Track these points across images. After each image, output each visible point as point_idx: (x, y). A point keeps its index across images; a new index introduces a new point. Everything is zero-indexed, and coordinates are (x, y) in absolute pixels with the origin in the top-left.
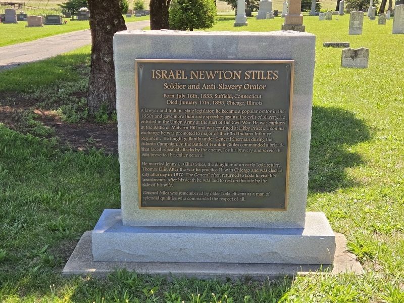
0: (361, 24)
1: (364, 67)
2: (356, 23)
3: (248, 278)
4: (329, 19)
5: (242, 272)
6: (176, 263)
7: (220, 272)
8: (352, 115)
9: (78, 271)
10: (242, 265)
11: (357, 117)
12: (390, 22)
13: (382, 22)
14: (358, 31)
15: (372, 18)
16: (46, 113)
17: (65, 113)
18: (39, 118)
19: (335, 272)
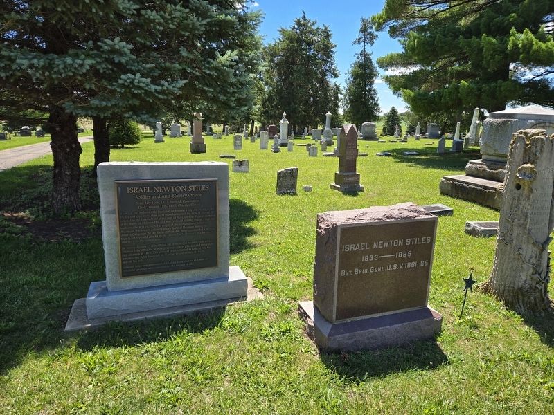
0: (241, 142)
1: (247, 172)
2: (238, 142)
3: (198, 313)
4: (220, 138)
5: (194, 309)
6: (149, 311)
7: (179, 312)
8: (245, 203)
9: (78, 328)
10: (193, 305)
11: (248, 205)
12: (258, 141)
13: (253, 141)
14: (240, 147)
15: (247, 138)
16: (15, 215)
17: (32, 214)
18: (10, 219)
19: (249, 300)
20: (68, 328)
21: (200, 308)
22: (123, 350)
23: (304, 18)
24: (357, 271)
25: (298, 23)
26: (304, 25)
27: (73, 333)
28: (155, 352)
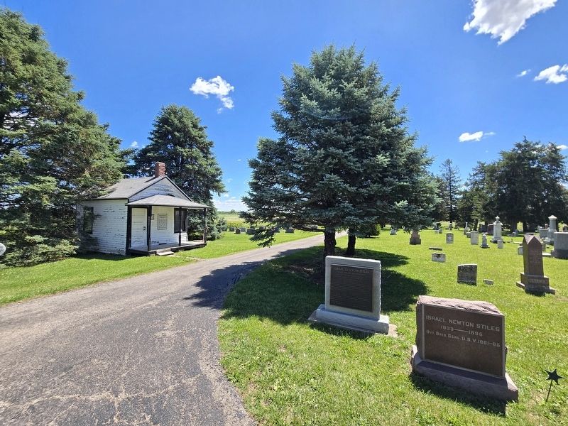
0: (453, 238)
1: (443, 262)
2: (450, 238)
14: (451, 242)
19: (388, 335)
20: (309, 319)
21: (361, 330)
22: (323, 334)
23: (525, 141)
24: (437, 333)
25: (519, 146)
26: (526, 146)
27: (310, 321)
28: (335, 339)
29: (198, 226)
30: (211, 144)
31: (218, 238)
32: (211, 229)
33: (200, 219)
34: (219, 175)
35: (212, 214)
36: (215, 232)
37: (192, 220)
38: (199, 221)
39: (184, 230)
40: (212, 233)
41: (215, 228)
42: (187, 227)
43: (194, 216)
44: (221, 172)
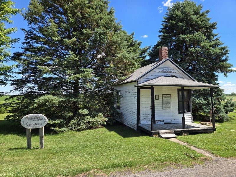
29: (204, 107)
30: (213, 26)
31: (227, 120)
32: (219, 110)
33: (205, 100)
34: (225, 54)
35: (218, 95)
36: (223, 114)
37: (197, 101)
38: (204, 102)
39: (189, 111)
40: (220, 114)
41: (223, 110)
42: (192, 107)
43: (198, 97)
44: (227, 51)
